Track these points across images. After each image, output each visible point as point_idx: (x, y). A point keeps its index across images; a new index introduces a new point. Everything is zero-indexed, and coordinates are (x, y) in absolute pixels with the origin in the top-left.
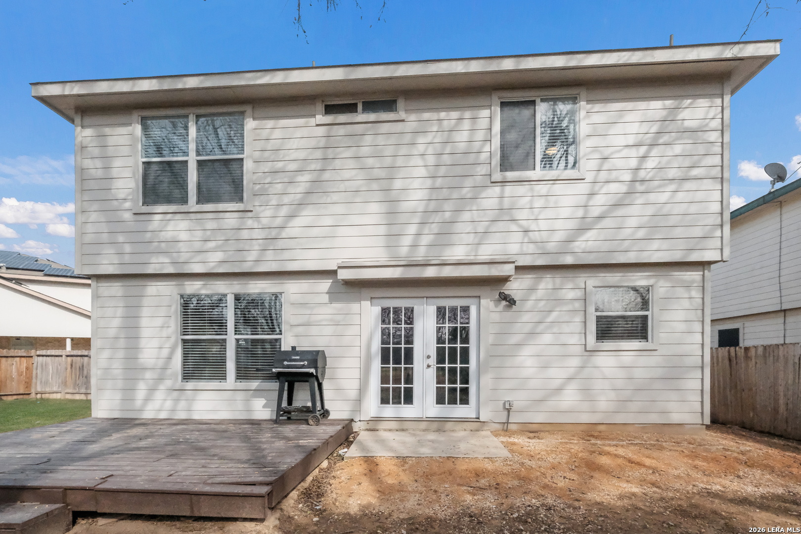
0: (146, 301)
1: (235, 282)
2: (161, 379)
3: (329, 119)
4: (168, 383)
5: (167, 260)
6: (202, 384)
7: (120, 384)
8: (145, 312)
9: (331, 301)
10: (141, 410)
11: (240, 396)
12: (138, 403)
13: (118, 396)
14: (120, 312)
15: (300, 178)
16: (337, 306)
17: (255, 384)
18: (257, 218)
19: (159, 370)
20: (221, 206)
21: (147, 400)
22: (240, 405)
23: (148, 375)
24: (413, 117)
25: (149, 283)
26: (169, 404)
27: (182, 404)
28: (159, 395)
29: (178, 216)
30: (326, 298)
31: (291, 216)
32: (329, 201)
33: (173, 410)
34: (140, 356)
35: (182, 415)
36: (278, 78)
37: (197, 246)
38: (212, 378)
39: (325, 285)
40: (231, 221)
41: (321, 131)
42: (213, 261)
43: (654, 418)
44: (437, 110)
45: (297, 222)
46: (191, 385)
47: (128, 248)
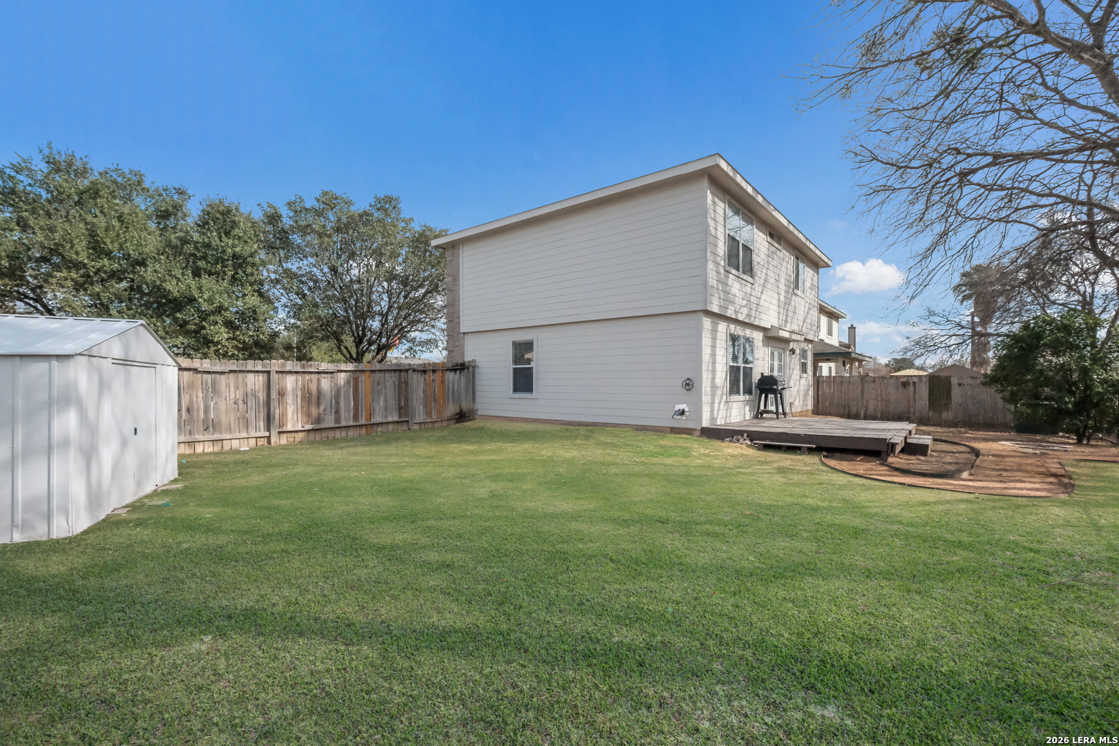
2: (723, 395)
4: (725, 398)
6: (735, 397)
7: (710, 399)
11: (743, 404)
12: (715, 414)
13: (709, 409)
14: (710, 342)
17: (747, 397)
19: (722, 388)
20: (748, 278)
21: (718, 410)
22: (743, 411)
23: (719, 392)
26: (725, 413)
27: (728, 413)
28: (722, 406)
33: (726, 417)
34: (716, 377)
38: (735, 393)
43: (806, 408)
46: (732, 398)
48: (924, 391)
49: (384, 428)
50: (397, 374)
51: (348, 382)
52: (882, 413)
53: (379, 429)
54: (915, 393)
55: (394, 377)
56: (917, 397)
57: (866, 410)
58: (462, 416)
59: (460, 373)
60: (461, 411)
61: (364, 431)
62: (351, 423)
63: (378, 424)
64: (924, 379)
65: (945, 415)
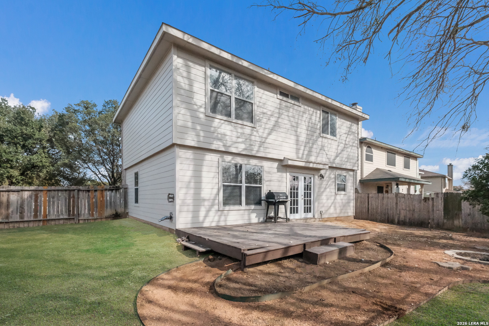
0: (205, 163)
1: (245, 159)
2: (213, 205)
3: (281, 97)
4: (216, 207)
5: (221, 144)
6: (232, 207)
7: (191, 208)
8: (205, 169)
9: (278, 171)
10: (203, 222)
11: (246, 212)
12: (201, 219)
13: (190, 215)
14: (191, 168)
15: (271, 119)
16: (279, 174)
17: (253, 207)
18: (257, 131)
19: (211, 201)
20: (245, 123)
21: (206, 216)
22: (246, 217)
23: (206, 203)
24: (302, 106)
25: (207, 154)
26: (216, 218)
27: (223, 218)
28: (212, 213)
29: (226, 123)
30: (276, 170)
31: (269, 134)
32: (281, 131)
33: (219, 221)
34: (202, 193)
35: (222, 224)
36: (275, 77)
37: (234, 139)
38: (234, 204)
39: (276, 165)
40: (248, 130)
41: (278, 101)
42: (240, 148)
43: (346, 215)
44: (309, 106)
45: (271, 137)
46: (227, 208)
47: (202, 134)
48: (440, 204)
49: (57, 222)
50: (67, 192)
51: (31, 197)
52: (409, 219)
53: (53, 223)
54: (433, 205)
55: (66, 194)
56: (435, 209)
57: (399, 217)
58: (117, 216)
59: (116, 192)
60: (117, 213)
61: (41, 223)
62: (32, 219)
63: (52, 220)
64: (440, 195)
65: (456, 222)
